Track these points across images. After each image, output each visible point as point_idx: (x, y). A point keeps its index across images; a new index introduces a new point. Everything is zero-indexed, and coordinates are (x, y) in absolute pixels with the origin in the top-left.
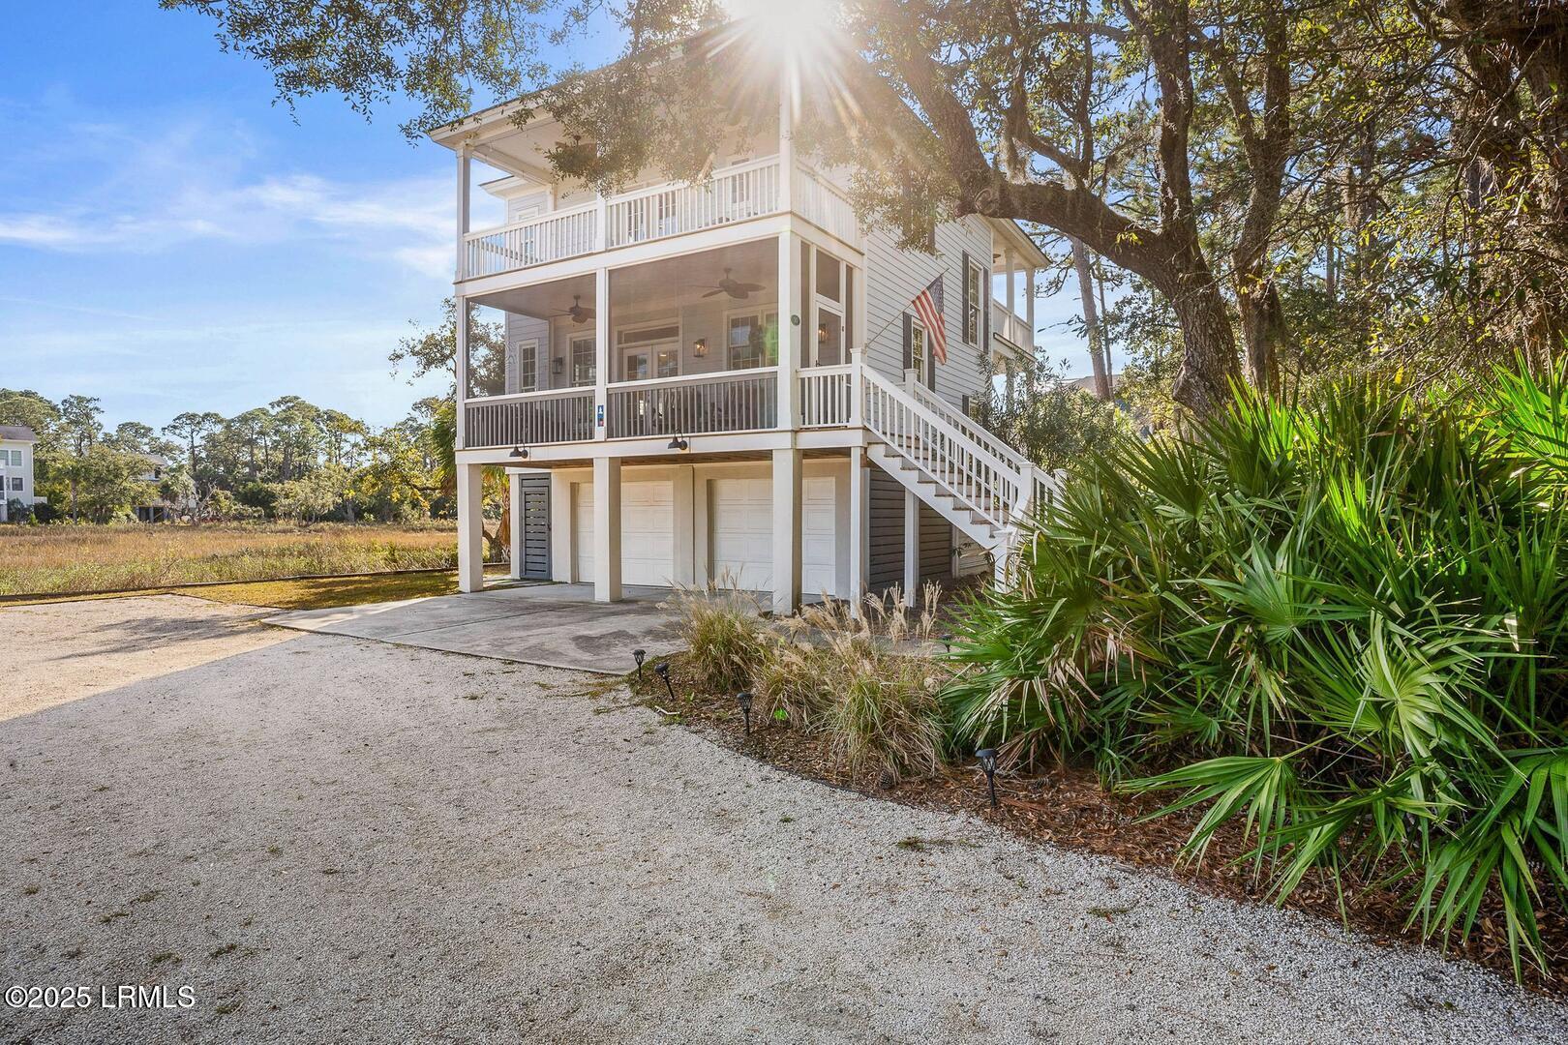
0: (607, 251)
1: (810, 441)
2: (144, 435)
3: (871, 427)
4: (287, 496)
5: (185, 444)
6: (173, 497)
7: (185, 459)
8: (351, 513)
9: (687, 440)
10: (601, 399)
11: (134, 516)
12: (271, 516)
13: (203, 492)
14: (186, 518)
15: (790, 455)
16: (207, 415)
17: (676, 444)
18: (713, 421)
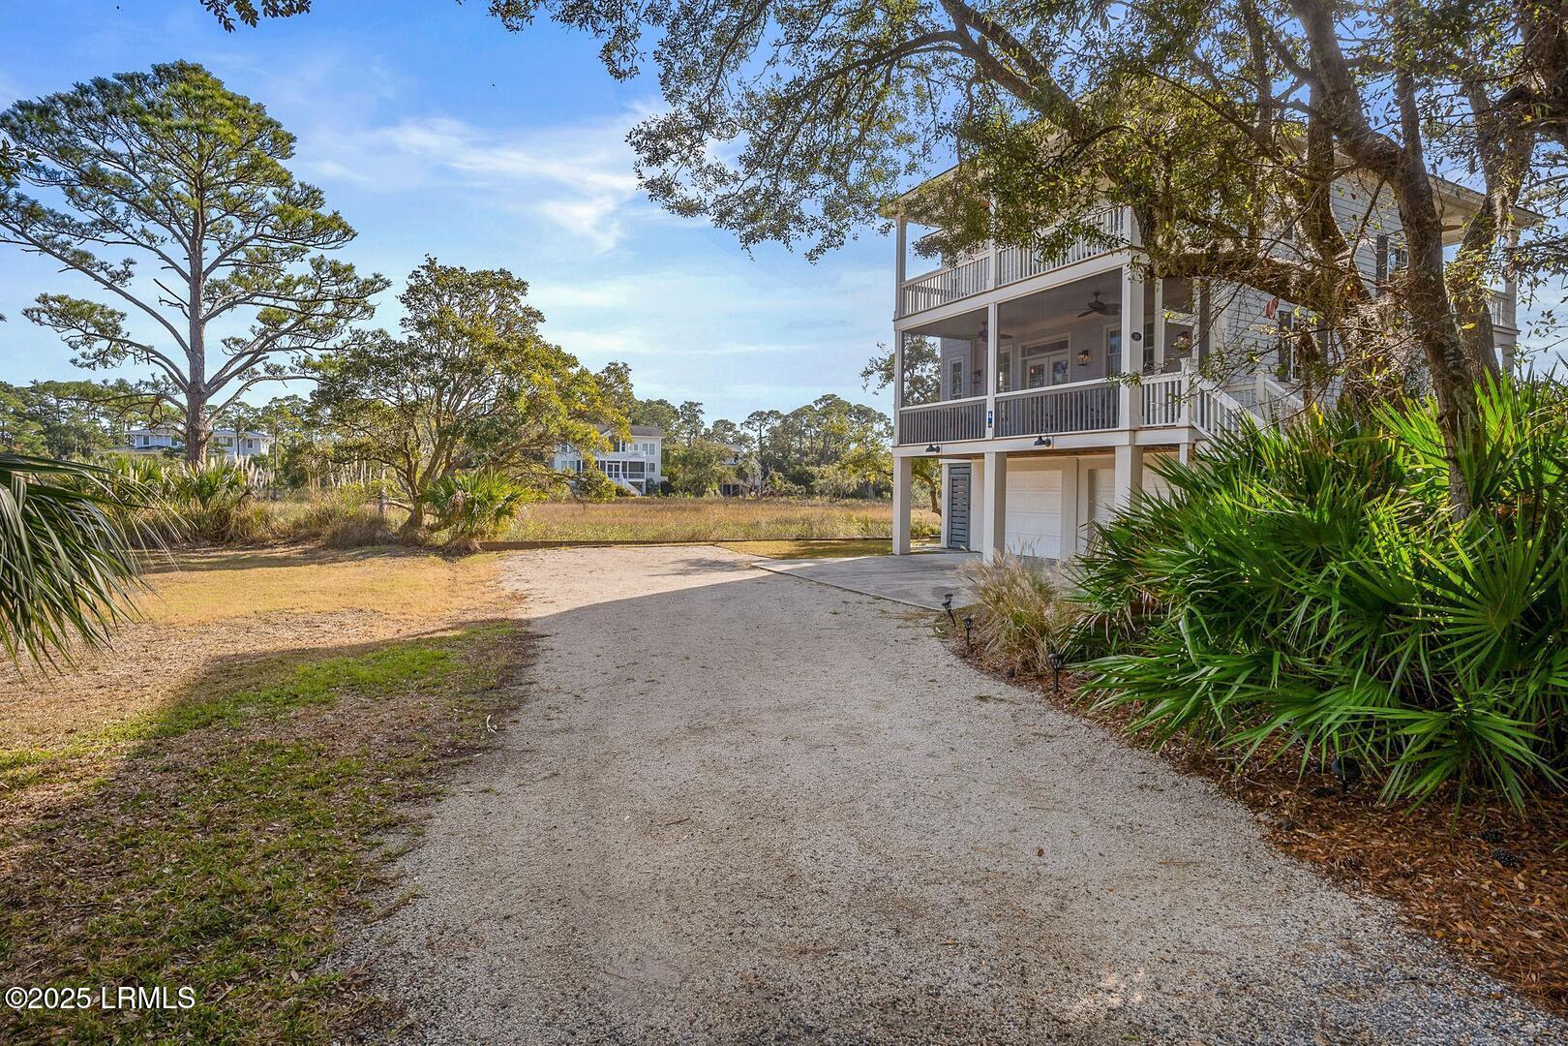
0: (996, 289)
1: (1145, 438)
2: (730, 430)
3: (1197, 426)
4: (822, 477)
5: (755, 435)
6: (745, 477)
7: (756, 447)
8: (871, 492)
9: (1051, 438)
10: (990, 407)
11: (718, 492)
12: (811, 493)
13: (765, 473)
14: (753, 493)
15: (1129, 450)
16: (771, 412)
17: (1041, 442)
18: (1092, 421)
